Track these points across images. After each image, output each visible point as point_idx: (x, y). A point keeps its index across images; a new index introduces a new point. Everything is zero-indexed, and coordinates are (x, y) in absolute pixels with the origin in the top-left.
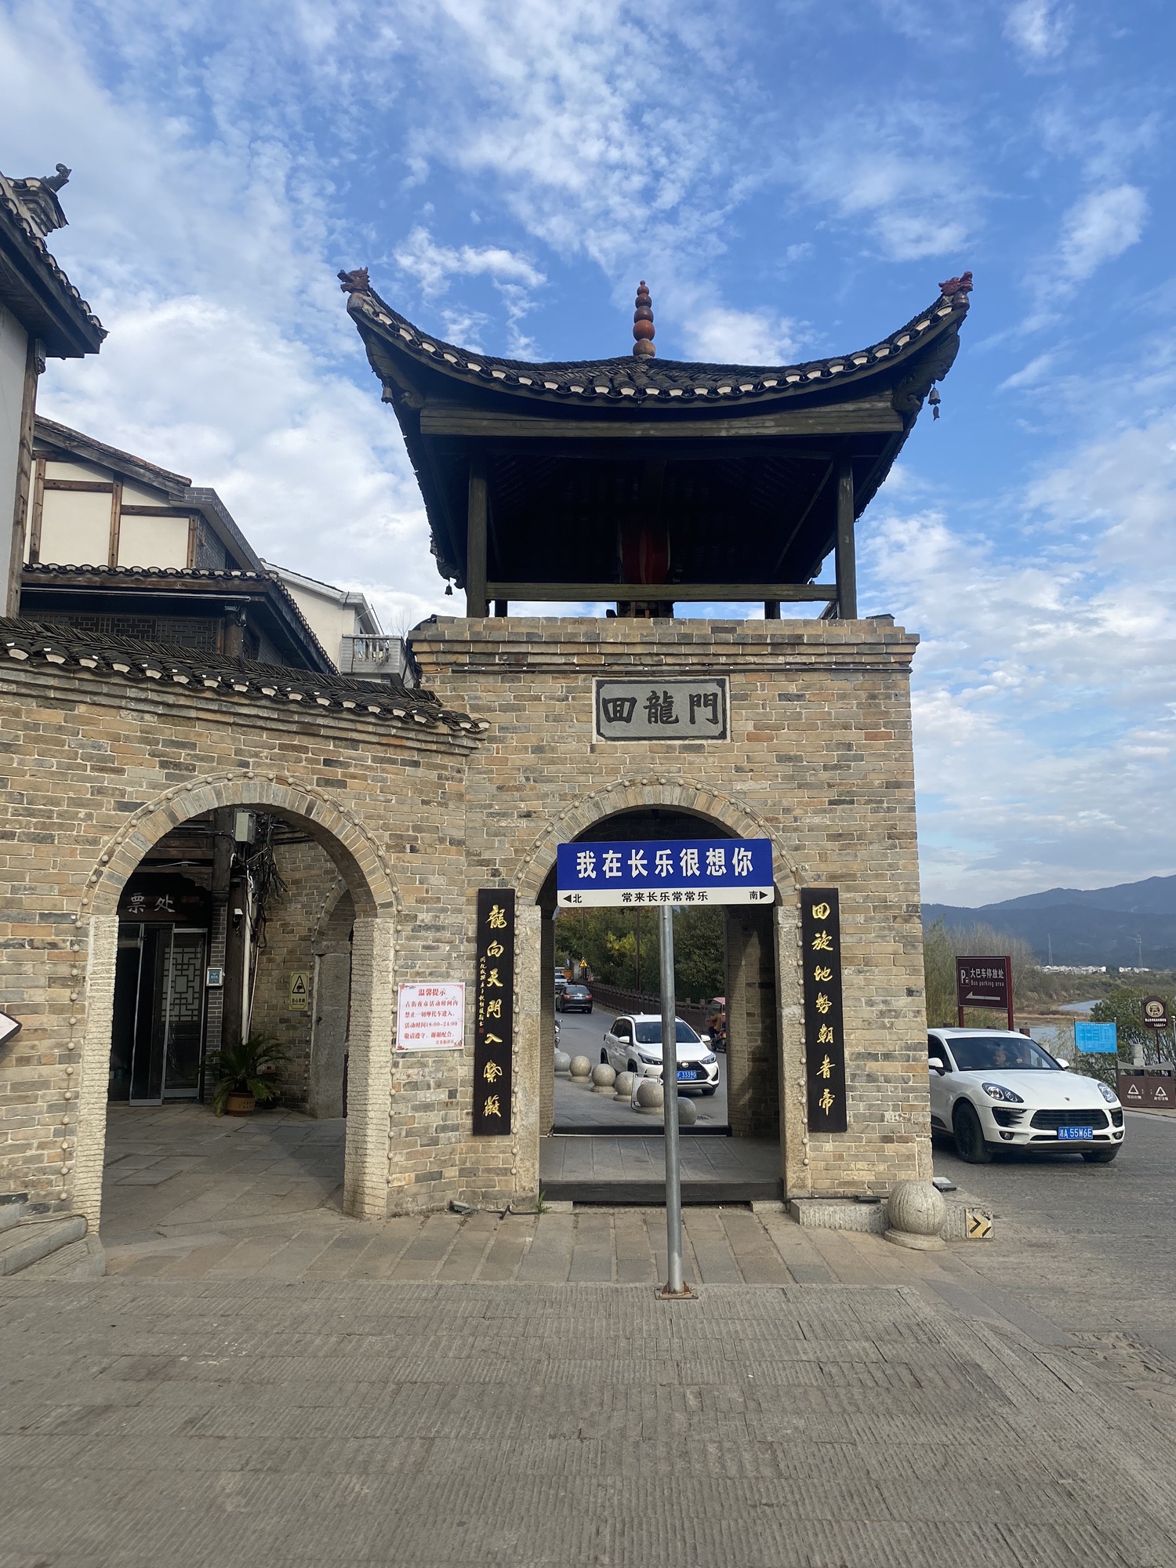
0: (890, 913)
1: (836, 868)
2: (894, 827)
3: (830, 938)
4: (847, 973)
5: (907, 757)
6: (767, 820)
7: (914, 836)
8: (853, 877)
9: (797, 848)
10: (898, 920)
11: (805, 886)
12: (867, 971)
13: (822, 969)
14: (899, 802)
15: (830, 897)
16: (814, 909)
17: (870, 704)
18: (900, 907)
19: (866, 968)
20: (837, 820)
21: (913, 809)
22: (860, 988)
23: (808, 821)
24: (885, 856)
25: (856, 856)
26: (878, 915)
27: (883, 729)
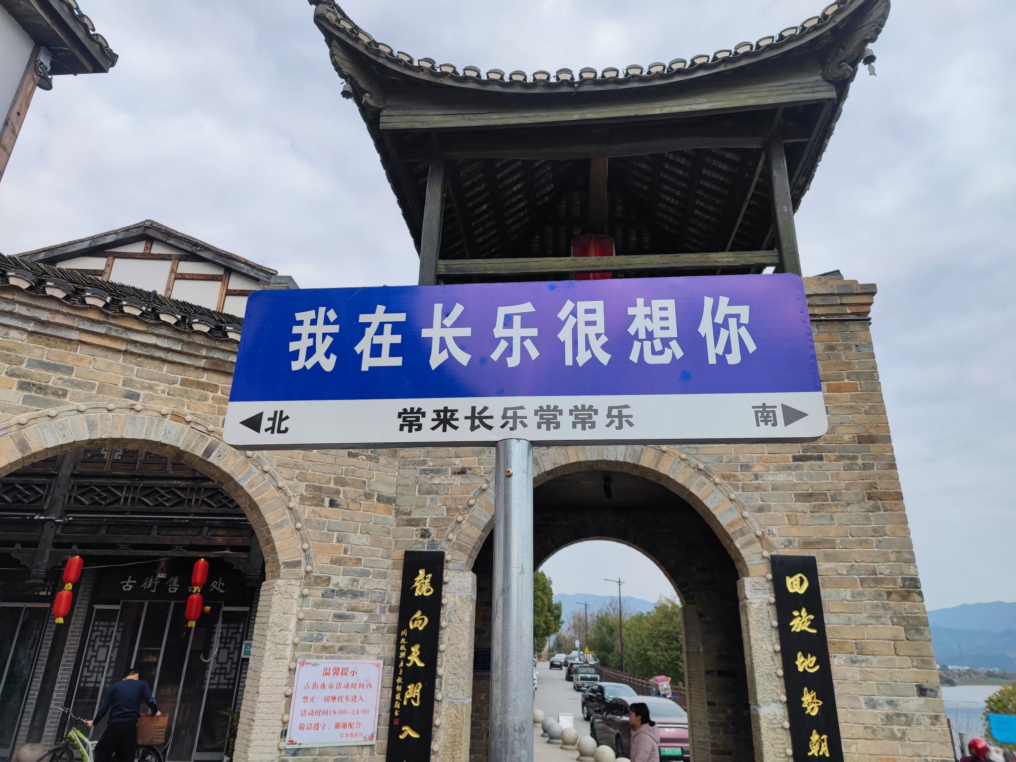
0: (883, 588)
1: (812, 533)
2: (873, 486)
3: (812, 617)
4: (837, 662)
5: (878, 409)
6: (723, 477)
7: (899, 496)
8: (831, 543)
9: (760, 510)
10: (893, 596)
11: (774, 553)
12: (863, 661)
13: (806, 657)
14: (876, 458)
15: (807, 567)
16: (789, 580)
17: (828, 355)
18: (895, 583)
19: (860, 657)
20: (805, 478)
21: (893, 466)
22: (855, 683)
23: (771, 478)
24: (867, 518)
25: (832, 519)
26: (868, 591)
27: (846, 381)
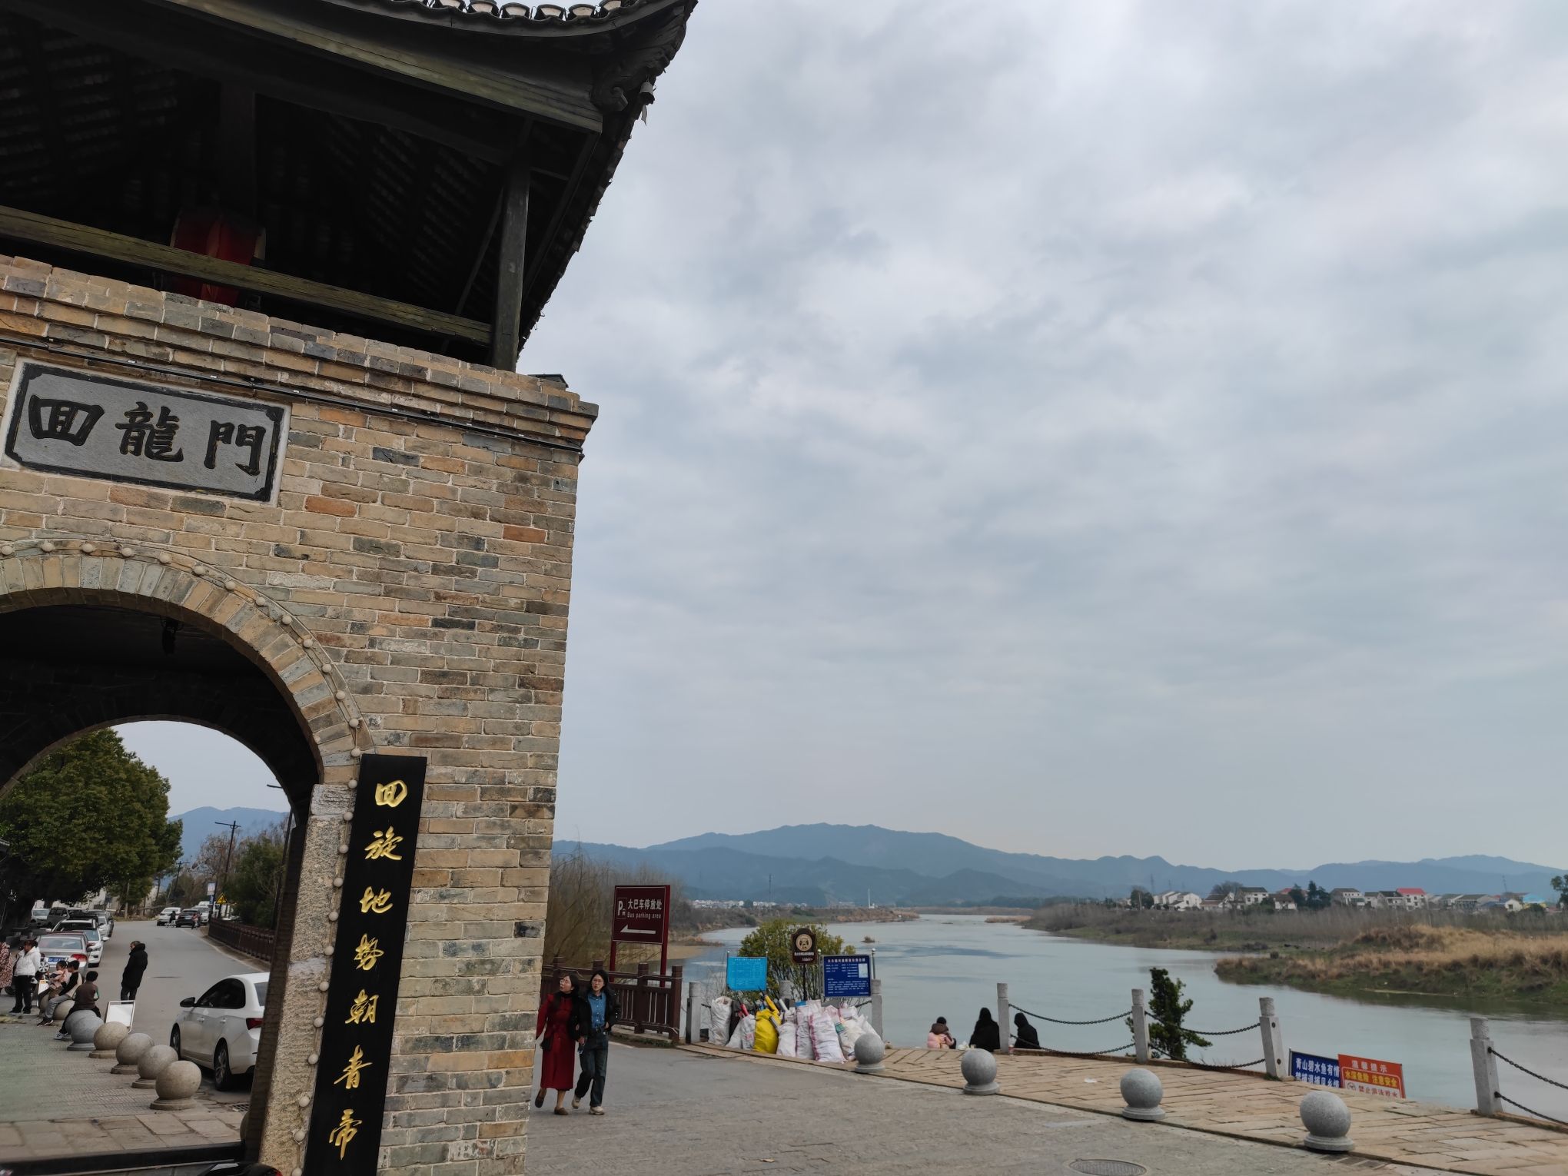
0: (507, 802)
1: (429, 725)
2: (530, 669)
3: (400, 839)
4: (421, 901)
5: (562, 571)
6: (319, 638)
7: (559, 686)
8: (454, 741)
9: (366, 690)
10: (518, 812)
11: (371, 751)
12: (455, 896)
13: (376, 893)
14: (543, 634)
15: (412, 771)
16: (380, 789)
17: (517, 489)
18: (525, 793)
19: (453, 891)
20: (442, 651)
21: (561, 646)
22: (438, 924)
23: (394, 647)
24: (512, 711)
25: (465, 708)
26: (489, 805)
27: (532, 527)
